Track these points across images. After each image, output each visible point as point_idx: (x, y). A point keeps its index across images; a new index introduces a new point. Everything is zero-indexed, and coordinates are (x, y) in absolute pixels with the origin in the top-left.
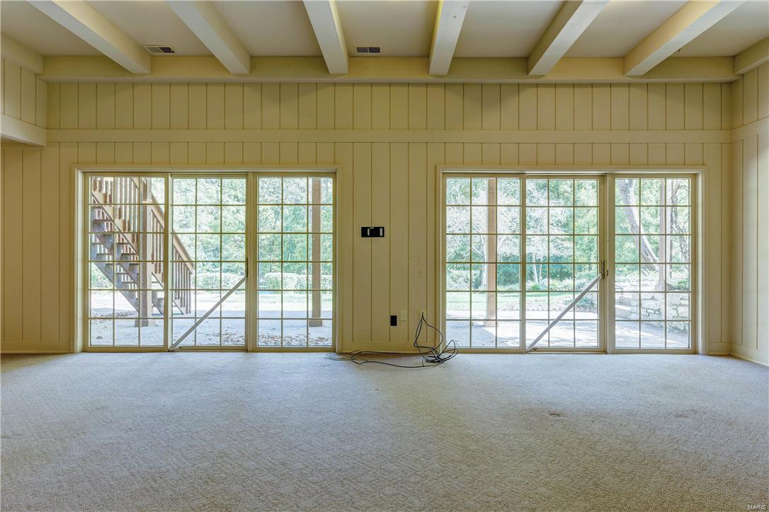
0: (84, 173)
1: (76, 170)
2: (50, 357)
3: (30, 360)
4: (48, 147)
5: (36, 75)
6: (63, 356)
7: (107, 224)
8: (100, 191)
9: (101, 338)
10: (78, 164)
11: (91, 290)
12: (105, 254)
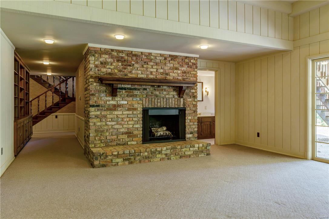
0: (313, 60)
1: (308, 59)
2: (296, 159)
3: (286, 159)
4: (294, 50)
5: (289, 15)
6: (302, 160)
7: (322, 89)
8: (319, 71)
9: (320, 152)
10: (309, 56)
11: (316, 126)
12: (320, 106)
